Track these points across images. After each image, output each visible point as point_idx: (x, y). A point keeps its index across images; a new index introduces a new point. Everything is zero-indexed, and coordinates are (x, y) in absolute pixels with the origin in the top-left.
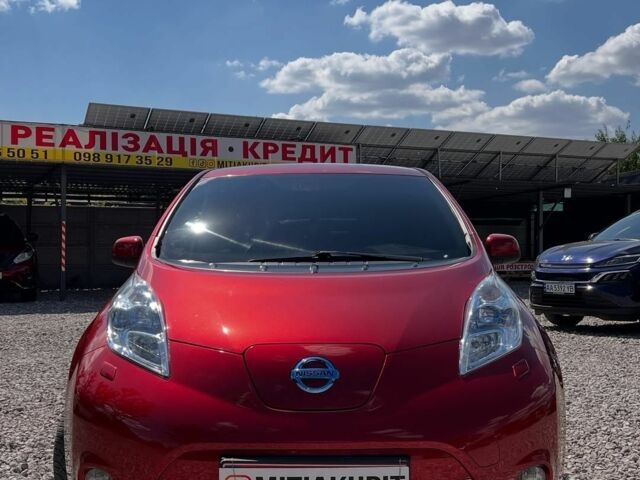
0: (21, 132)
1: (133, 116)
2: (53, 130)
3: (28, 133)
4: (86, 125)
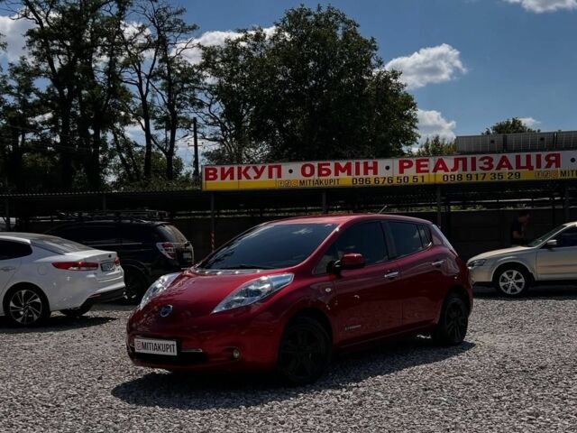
0: (406, 164)
1: (492, 142)
2: (428, 160)
3: (411, 165)
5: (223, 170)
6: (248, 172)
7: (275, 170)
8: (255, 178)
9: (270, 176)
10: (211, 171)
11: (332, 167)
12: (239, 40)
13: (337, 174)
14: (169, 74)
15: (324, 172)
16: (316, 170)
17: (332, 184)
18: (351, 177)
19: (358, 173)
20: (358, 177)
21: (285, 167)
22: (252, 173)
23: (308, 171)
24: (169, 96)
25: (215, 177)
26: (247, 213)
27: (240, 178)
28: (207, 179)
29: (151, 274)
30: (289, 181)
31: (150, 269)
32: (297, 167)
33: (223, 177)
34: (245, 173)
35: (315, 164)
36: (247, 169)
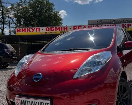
0: (75, 28)
1: (98, 22)
2: (81, 26)
3: (76, 28)
4: (88, 25)
5: (22, 29)
6: (30, 30)
7: (38, 29)
8: (32, 31)
9: (37, 31)
10: (19, 30)
11: (54, 28)
12: (20, 3)
13: (56, 30)
14: (2, 10)
15: (52, 30)
16: (50, 29)
17: (55, 33)
18: (60, 31)
19: (62, 30)
20: (62, 31)
21: (41, 28)
22: (31, 30)
23: (48, 29)
24: (2, 15)
25: (20, 31)
26: (27, 43)
27: (27, 31)
28: (17, 32)
29: (3, 59)
30: (42, 32)
31: (2, 58)
32: (44, 28)
33: (22, 31)
34: (29, 30)
35: (50, 27)
36: (30, 29)
